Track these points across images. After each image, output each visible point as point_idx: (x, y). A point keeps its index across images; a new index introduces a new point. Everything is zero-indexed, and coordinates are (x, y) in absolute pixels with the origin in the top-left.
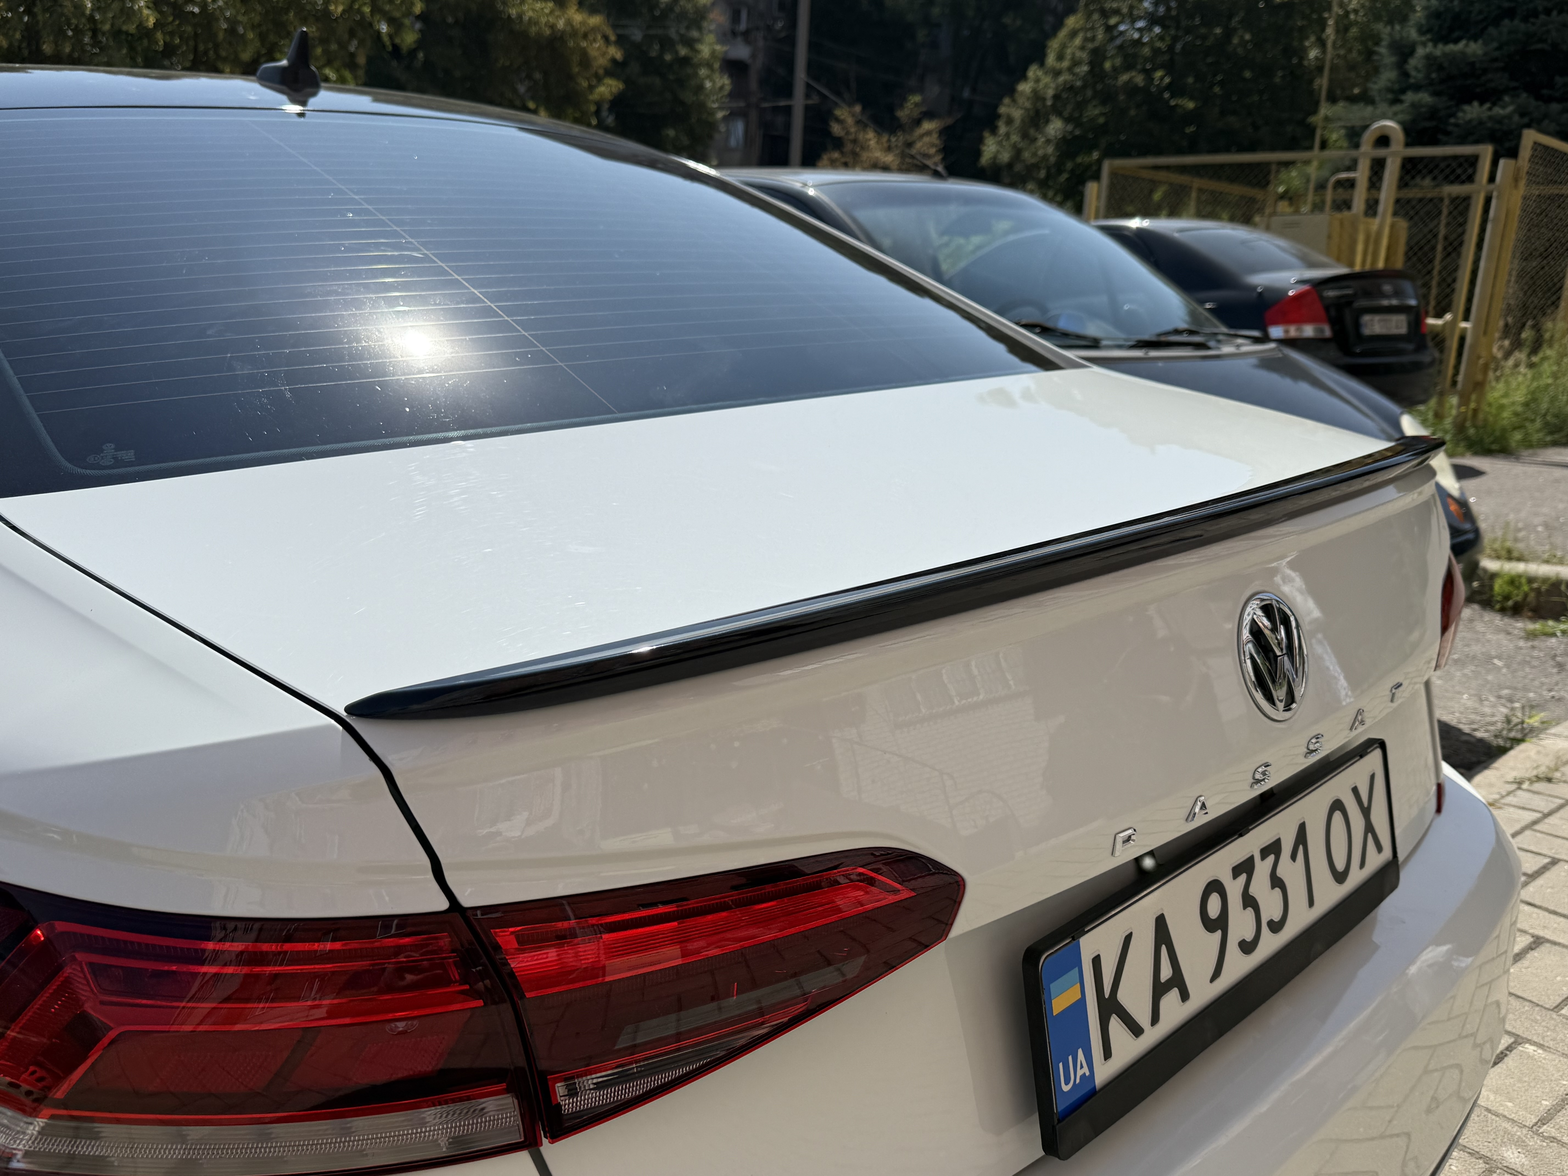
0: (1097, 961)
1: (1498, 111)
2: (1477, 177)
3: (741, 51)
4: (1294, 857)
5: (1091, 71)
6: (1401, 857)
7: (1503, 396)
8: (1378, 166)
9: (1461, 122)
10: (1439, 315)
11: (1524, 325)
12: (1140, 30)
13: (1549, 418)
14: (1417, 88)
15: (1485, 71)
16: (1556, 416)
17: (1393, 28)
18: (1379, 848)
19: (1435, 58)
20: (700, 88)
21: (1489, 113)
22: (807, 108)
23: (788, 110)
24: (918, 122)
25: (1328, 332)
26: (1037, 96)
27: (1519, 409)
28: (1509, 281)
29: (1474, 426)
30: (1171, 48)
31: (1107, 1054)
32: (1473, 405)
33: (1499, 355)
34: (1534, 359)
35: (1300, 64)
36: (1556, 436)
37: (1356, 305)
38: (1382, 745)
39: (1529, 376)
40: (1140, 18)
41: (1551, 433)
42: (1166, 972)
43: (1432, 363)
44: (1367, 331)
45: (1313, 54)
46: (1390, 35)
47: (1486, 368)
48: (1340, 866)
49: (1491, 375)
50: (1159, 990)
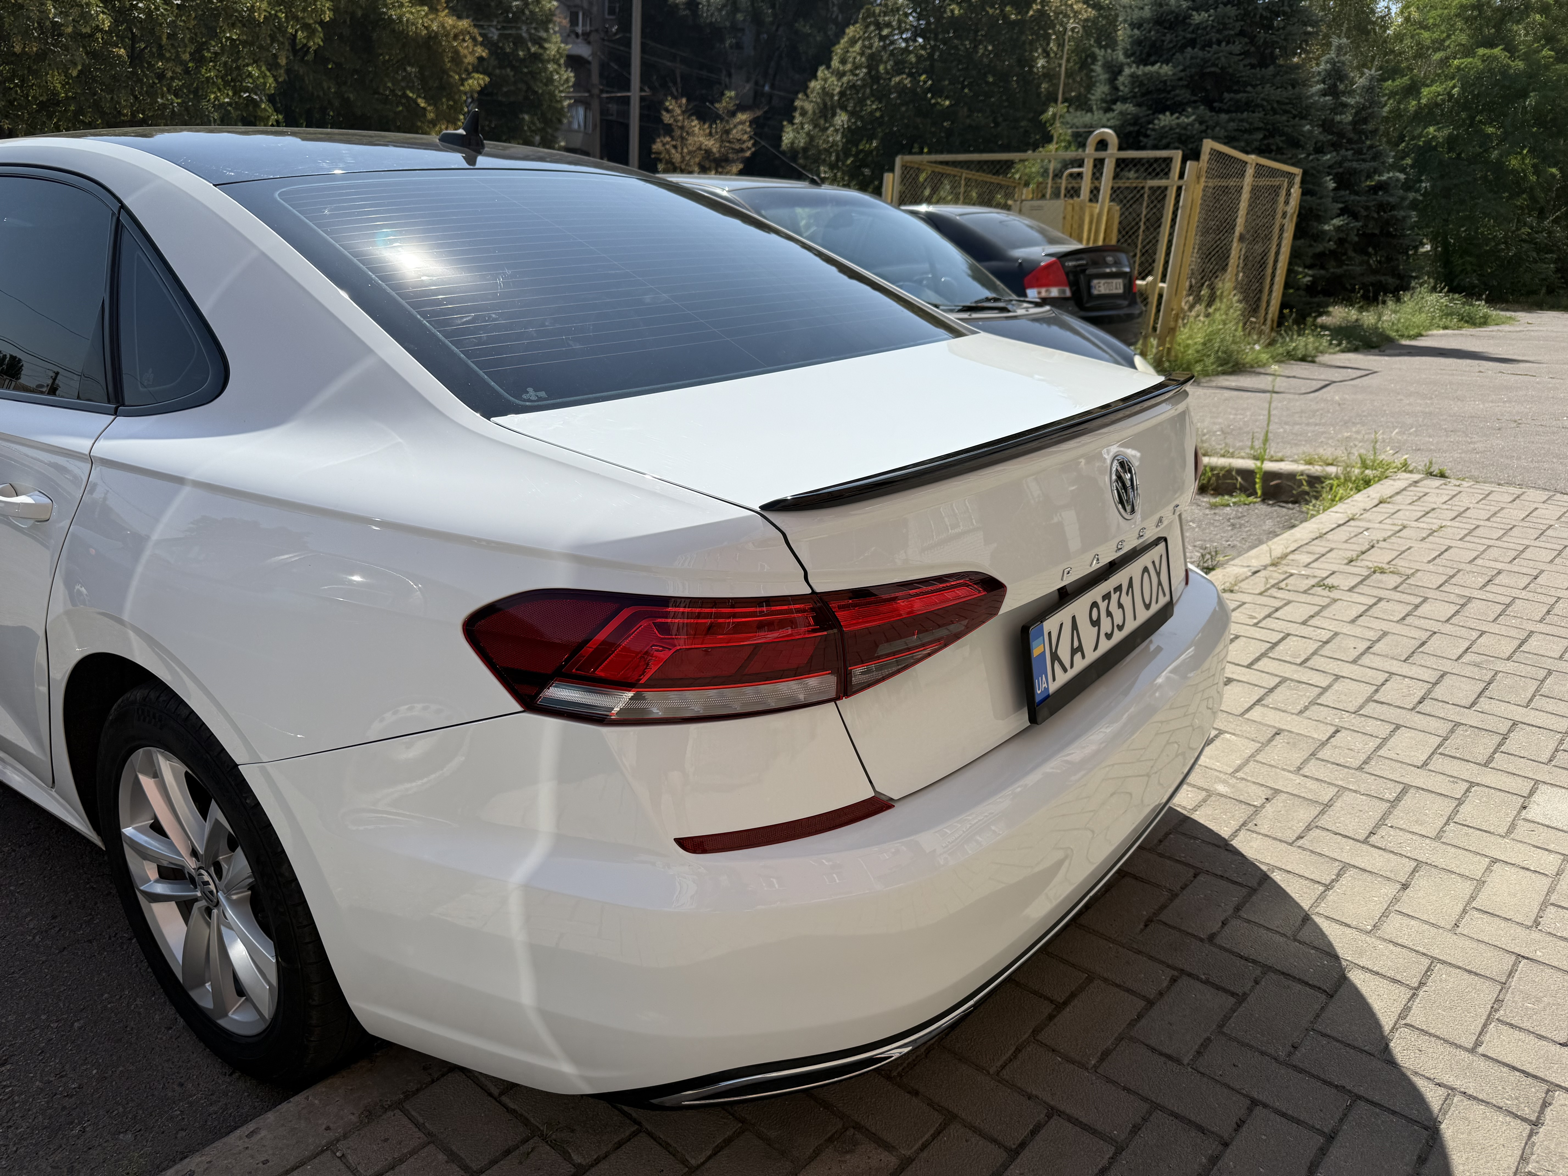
0: (1050, 633)
1: (1184, 120)
2: (1171, 174)
3: (583, 50)
4: (1127, 594)
5: (869, 73)
6: (1174, 601)
7: (1188, 339)
8: (1099, 164)
9: (1157, 127)
10: (1143, 279)
11: (1203, 285)
12: (906, 40)
13: (1220, 354)
14: (1124, 100)
15: (1174, 88)
16: (1225, 352)
17: (1106, 51)
18: (1164, 595)
19: (1138, 76)
20: (550, 80)
21: (1177, 121)
22: (642, 99)
23: (626, 101)
24: (733, 114)
25: (1068, 293)
26: (825, 93)
27: (1200, 347)
28: (1193, 252)
29: (1169, 361)
30: (931, 55)
31: (1054, 679)
32: (1168, 345)
33: (1186, 308)
34: (1211, 310)
35: (1031, 71)
36: (1225, 367)
37: (1088, 272)
38: (1165, 540)
39: (1206, 323)
40: (907, 30)
41: (1221, 365)
42: (1076, 644)
43: (1141, 314)
44: (1095, 292)
45: (1041, 63)
46: (1104, 57)
47: (1177, 316)
48: (1147, 602)
49: (1180, 321)
50: (1074, 652)
